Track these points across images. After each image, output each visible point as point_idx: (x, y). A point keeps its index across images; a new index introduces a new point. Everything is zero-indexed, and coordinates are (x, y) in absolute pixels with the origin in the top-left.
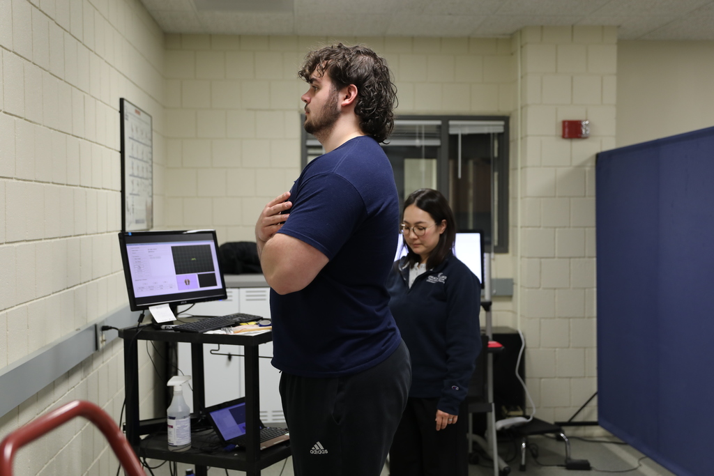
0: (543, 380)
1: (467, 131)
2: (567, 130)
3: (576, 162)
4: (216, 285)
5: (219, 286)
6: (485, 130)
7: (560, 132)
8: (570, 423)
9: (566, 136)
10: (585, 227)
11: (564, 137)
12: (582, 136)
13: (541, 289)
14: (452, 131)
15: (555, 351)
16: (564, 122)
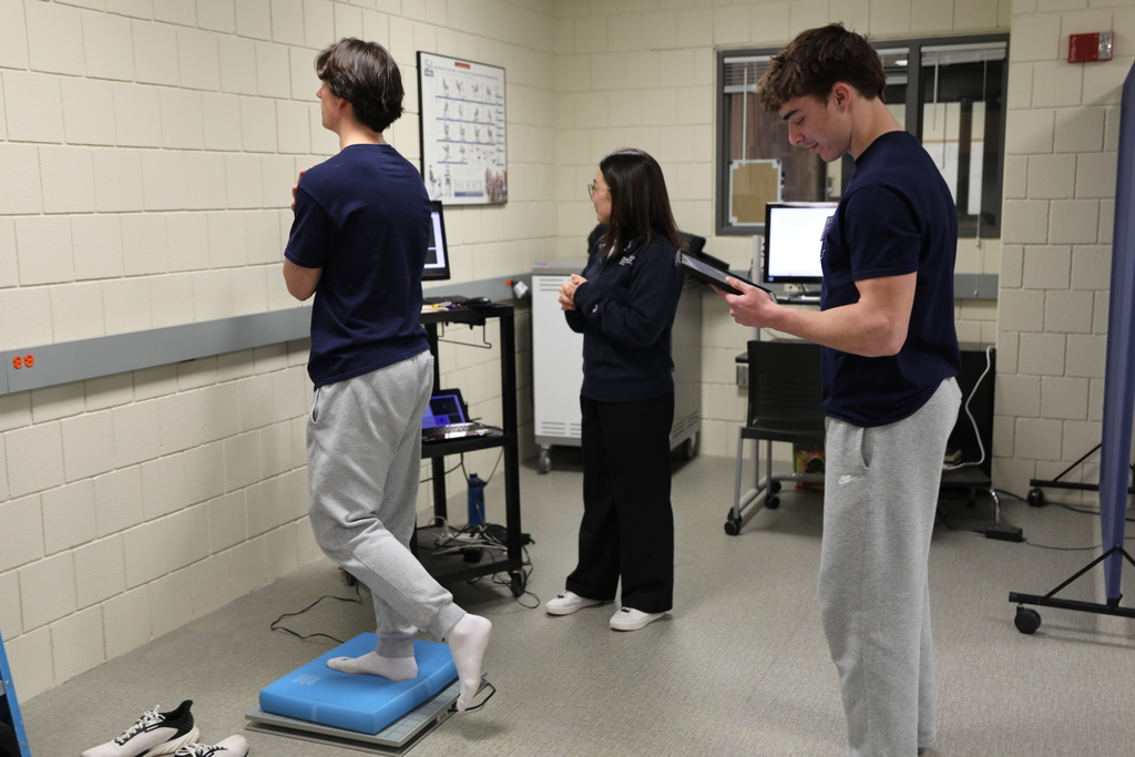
0: (1019, 419)
1: (948, 60)
2: (1074, 49)
3: (1089, 99)
4: (435, 262)
5: (441, 264)
6: (976, 58)
7: (1065, 53)
8: (1055, 484)
9: (1073, 59)
10: (1100, 198)
11: (1070, 61)
12: (1100, 57)
13: (1022, 290)
14: (926, 62)
15: (1041, 380)
16: (1071, 37)
